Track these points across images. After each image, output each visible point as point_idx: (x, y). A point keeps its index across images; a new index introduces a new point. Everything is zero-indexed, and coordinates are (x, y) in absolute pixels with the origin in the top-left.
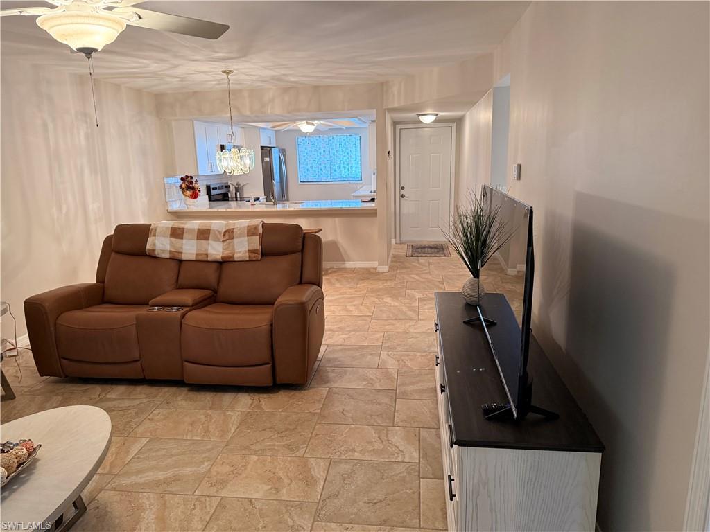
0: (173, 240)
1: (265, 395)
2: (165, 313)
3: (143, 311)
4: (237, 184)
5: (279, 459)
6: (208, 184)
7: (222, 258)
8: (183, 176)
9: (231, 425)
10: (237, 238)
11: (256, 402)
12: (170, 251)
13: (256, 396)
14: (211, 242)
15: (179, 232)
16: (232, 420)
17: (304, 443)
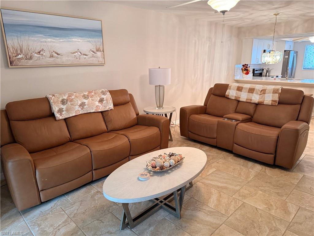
0: (238, 92)
1: (268, 168)
2: (229, 121)
3: (221, 120)
4: (268, 69)
5: (273, 197)
6: (254, 68)
7: (258, 102)
8: (244, 64)
9: (251, 175)
10: (267, 94)
11: (264, 170)
12: (235, 96)
13: (264, 167)
14: (254, 94)
15: (240, 88)
16: (252, 174)
17: (286, 195)
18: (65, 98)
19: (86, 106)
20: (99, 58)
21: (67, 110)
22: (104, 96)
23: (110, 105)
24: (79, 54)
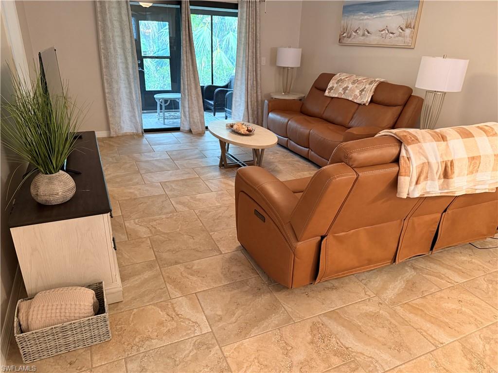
18: (342, 78)
19: (347, 91)
20: (407, 37)
21: (334, 90)
22: (367, 86)
23: (365, 98)
24: (387, 32)
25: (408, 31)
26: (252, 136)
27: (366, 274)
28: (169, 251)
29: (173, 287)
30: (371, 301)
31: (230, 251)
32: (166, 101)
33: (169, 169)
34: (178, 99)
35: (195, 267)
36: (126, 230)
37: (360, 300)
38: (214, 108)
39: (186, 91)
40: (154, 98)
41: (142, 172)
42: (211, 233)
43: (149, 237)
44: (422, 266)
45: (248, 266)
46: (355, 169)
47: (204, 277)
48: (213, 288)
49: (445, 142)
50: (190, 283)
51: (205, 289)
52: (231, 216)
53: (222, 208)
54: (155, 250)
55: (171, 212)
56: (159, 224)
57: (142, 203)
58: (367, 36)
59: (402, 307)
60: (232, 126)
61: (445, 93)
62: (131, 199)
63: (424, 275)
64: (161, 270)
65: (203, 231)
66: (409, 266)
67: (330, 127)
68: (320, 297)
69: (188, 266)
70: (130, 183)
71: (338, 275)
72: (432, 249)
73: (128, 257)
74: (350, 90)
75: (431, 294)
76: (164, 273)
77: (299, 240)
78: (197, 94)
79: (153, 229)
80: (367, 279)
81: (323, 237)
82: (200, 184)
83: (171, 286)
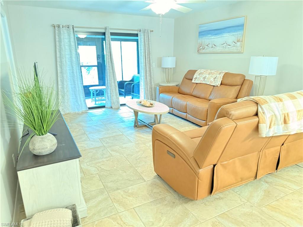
18: (202, 72)
19: (206, 79)
20: (238, 47)
21: (198, 79)
22: (218, 76)
23: (218, 82)
24: (226, 45)
25: (239, 44)
26: (153, 108)
27: (239, 188)
28: (111, 181)
29: (118, 205)
30: (246, 205)
31: (150, 179)
32: (97, 91)
33: (103, 130)
34: (103, 89)
35: (130, 191)
36: (82, 170)
37: (238, 205)
38: (125, 94)
39: (109, 84)
40: (89, 89)
41: (87, 133)
42: (136, 168)
43: (97, 173)
44: (271, 181)
45: (164, 188)
46: (234, 121)
47: (137, 197)
48: (144, 204)
49: (282, 102)
50: (129, 202)
51: (139, 205)
52: (147, 157)
53: (140, 152)
54: (102, 181)
55: (109, 157)
56: (102, 165)
57: (90, 152)
58: (214, 48)
59: (266, 208)
60: (141, 102)
61: (267, 76)
62: (82, 150)
63: (274, 186)
64: (109, 195)
65: (131, 167)
66: (263, 181)
67: (198, 100)
68: (213, 205)
69: (126, 191)
70: (80, 140)
71: (224, 189)
72: (277, 169)
73: (86, 187)
74: (207, 78)
75: (281, 198)
76: (111, 196)
77: (201, 168)
78: (115, 85)
79: (99, 168)
80: (240, 191)
81: (214, 166)
82: (124, 138)
83: (117, 204)
